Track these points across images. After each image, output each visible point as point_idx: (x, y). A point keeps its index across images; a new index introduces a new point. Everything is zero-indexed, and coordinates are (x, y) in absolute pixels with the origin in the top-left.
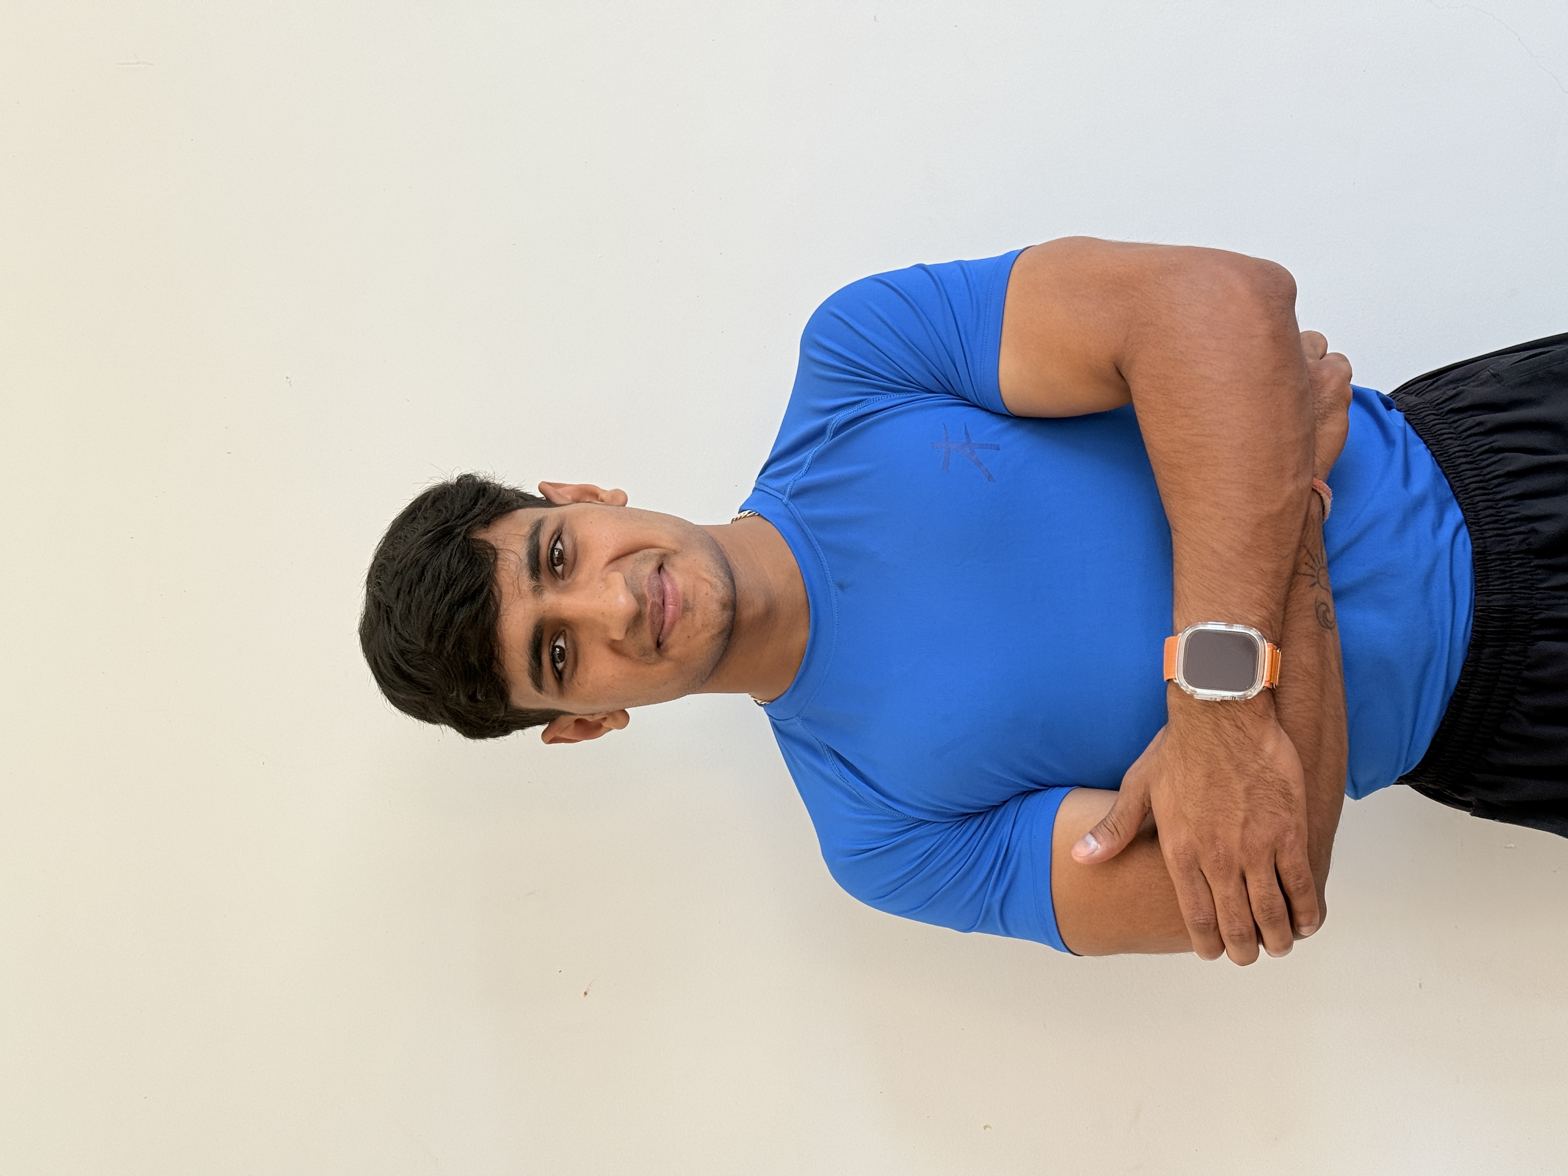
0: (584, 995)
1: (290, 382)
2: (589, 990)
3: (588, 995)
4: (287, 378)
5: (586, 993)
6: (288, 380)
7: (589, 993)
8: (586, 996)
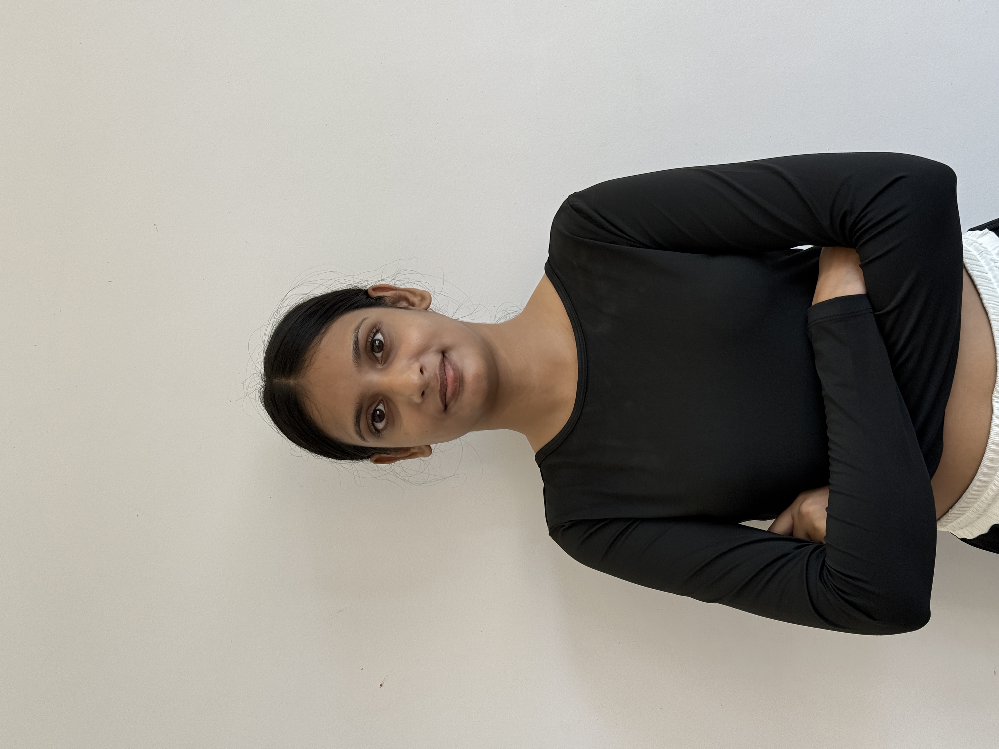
0: (380, 687)
1: (156, 228)
2: (383, 683)
3: (383, 687)
4: (155, 224)
5: (381, 685)
6: (155, 227)
7: (384, 685)
8: (381, 688)
